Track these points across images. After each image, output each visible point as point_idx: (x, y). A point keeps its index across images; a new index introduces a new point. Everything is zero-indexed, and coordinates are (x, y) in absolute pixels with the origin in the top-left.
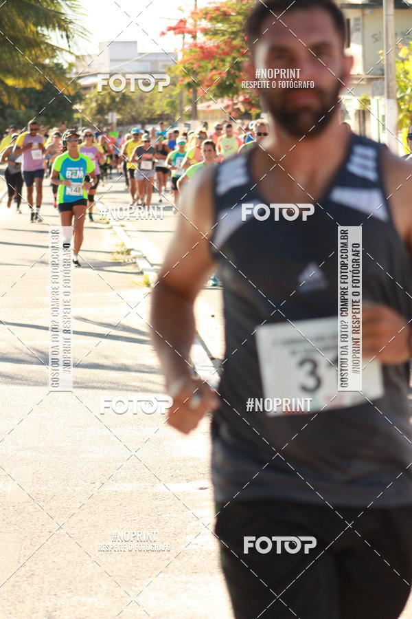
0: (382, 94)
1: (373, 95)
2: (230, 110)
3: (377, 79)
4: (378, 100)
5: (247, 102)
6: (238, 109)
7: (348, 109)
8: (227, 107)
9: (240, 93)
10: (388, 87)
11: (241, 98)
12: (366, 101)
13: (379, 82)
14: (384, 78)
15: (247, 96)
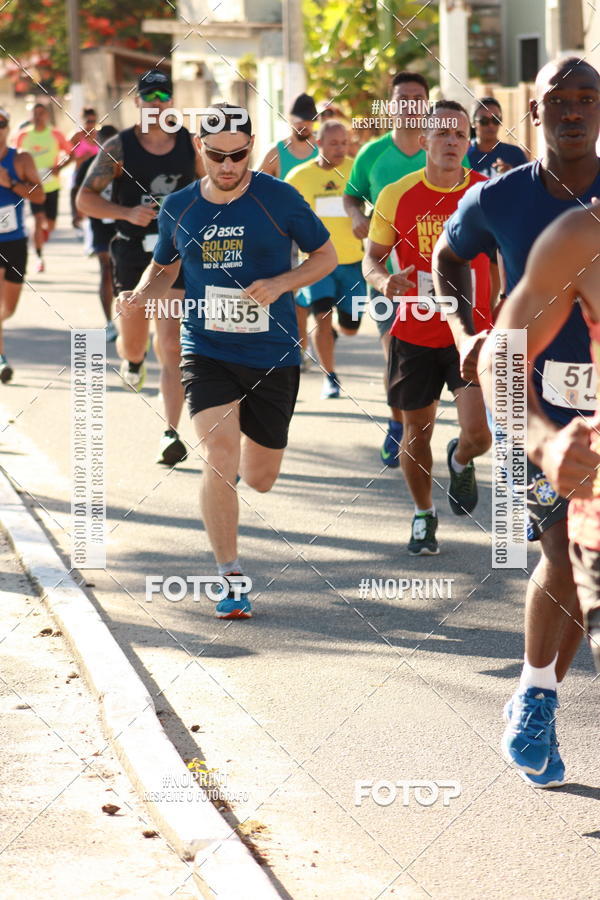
0: (277, 54)
1: (263, 55)
2: (14, 79)
3: (268, 29)
4: (270, 65)
5: (43, 66)
6: (29, 79)
7: (218, 80)
8: (10, 74)
9: (34, 49)
10: (290, 42)
11: (35, 59)
12: (249, 66)
13: (271, 35)
14: (281, 29)
15: (46, 56)
